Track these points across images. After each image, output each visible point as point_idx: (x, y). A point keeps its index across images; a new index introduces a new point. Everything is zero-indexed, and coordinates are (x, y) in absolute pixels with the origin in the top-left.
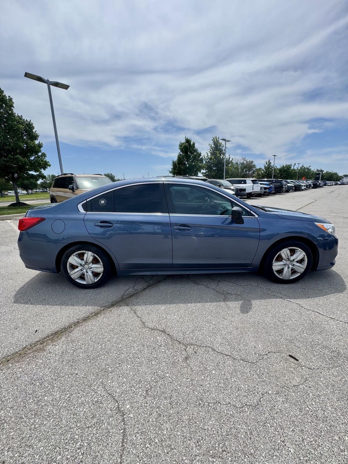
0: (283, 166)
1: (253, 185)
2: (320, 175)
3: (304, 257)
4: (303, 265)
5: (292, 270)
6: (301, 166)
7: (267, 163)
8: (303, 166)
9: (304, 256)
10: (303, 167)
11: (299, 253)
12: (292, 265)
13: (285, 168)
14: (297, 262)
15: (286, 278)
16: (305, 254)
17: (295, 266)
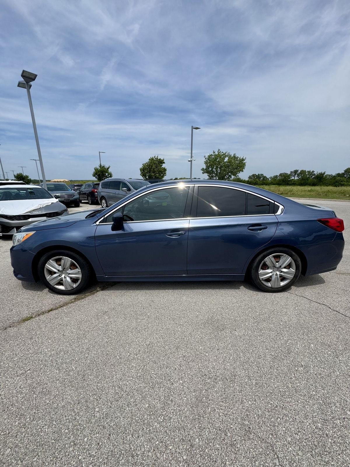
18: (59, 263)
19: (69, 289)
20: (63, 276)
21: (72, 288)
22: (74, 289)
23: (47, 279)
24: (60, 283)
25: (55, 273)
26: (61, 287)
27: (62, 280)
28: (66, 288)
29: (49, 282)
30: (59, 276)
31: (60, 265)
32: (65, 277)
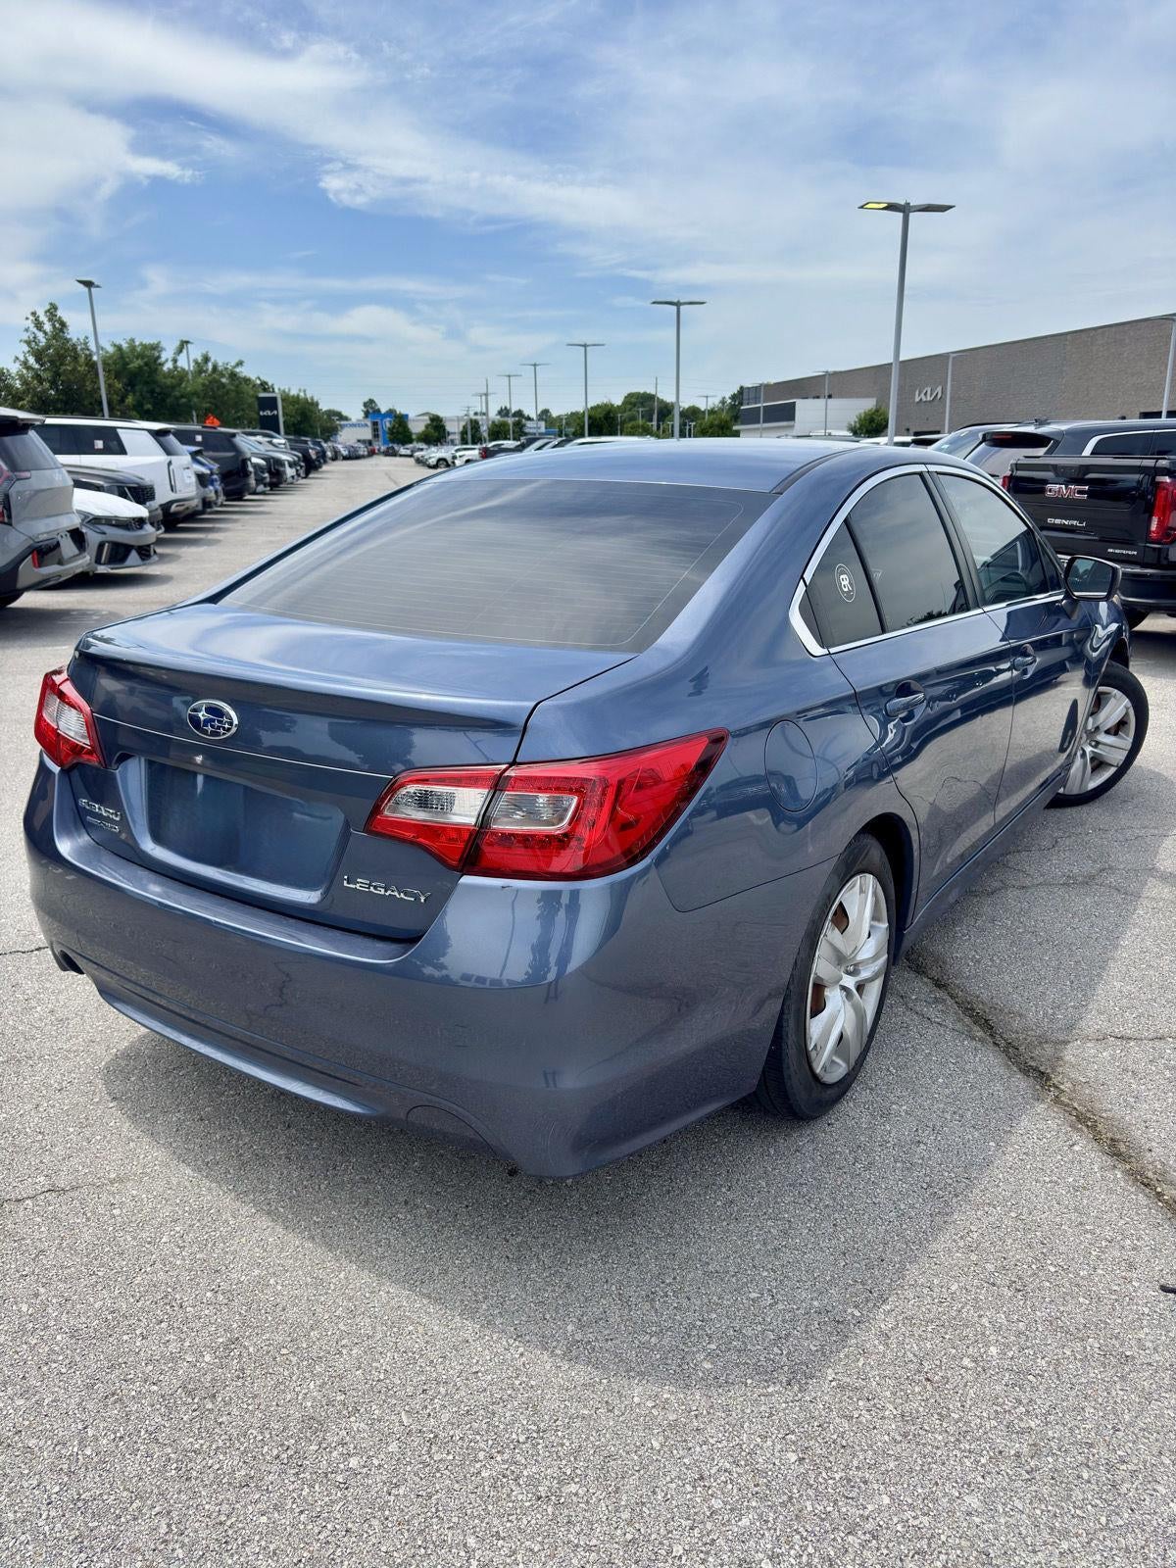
0: (119, 348)
1: (170, 463)
2: (276, 409)
3: (1127, 714)
4: (1123, 738)
5: (1092, 759)
6: (195, 353)
7: (39, 325)
8: (206, 359)
9: (1127, 709)
10: (210, 366)
11: (1112, 702)
12: (1093, 743)
13: (132, 362)
14: (1107, 732)
15: (1075, 791)
16: (1130, 705)
17: (1100, 746)
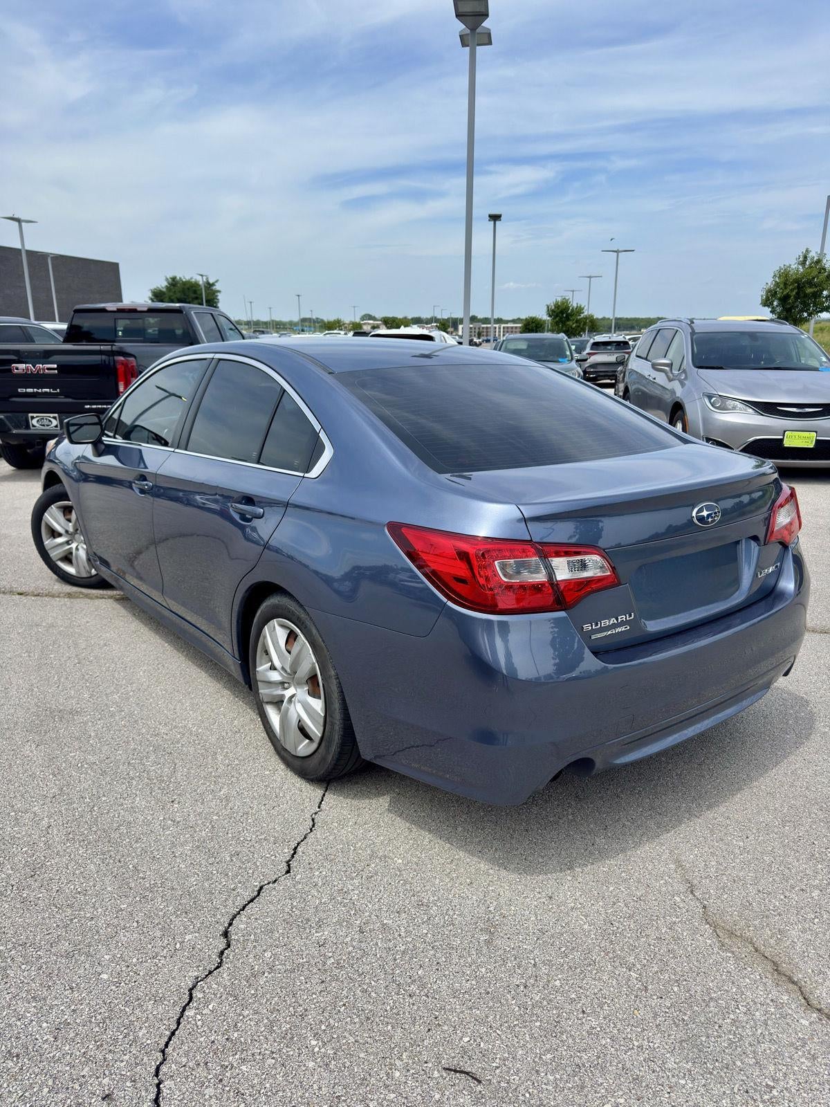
18: (68, 517)
19: (84, 575)
20: (74, 546)
21: (89, 575)
22: (92, 577)
23: (45, 544)
24: (68, 558)
25: (60, 535)
26: (71, 570)
27: (71, 553)
28: (78, 572)
29: (49, 552)
30: (68, 543)
31: (69, 521)
32: (77, 549)
